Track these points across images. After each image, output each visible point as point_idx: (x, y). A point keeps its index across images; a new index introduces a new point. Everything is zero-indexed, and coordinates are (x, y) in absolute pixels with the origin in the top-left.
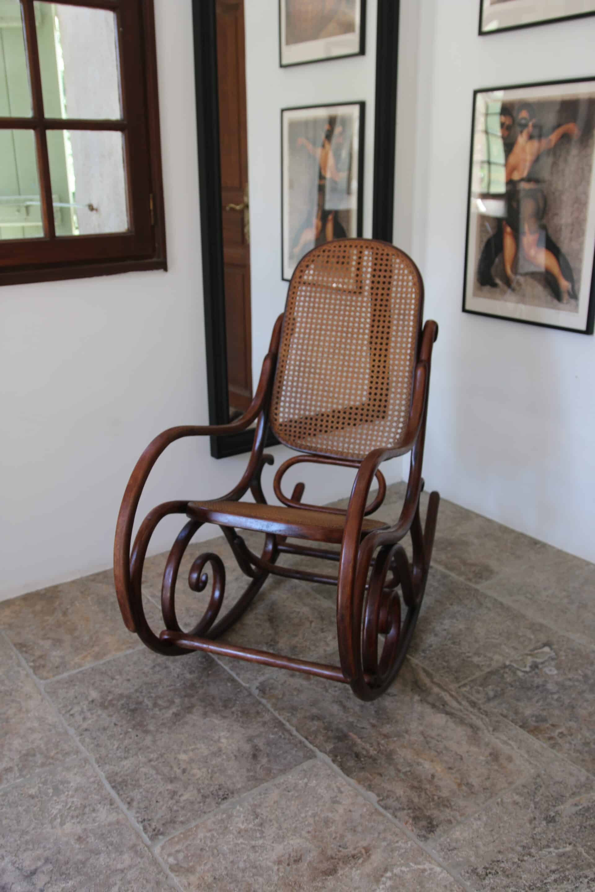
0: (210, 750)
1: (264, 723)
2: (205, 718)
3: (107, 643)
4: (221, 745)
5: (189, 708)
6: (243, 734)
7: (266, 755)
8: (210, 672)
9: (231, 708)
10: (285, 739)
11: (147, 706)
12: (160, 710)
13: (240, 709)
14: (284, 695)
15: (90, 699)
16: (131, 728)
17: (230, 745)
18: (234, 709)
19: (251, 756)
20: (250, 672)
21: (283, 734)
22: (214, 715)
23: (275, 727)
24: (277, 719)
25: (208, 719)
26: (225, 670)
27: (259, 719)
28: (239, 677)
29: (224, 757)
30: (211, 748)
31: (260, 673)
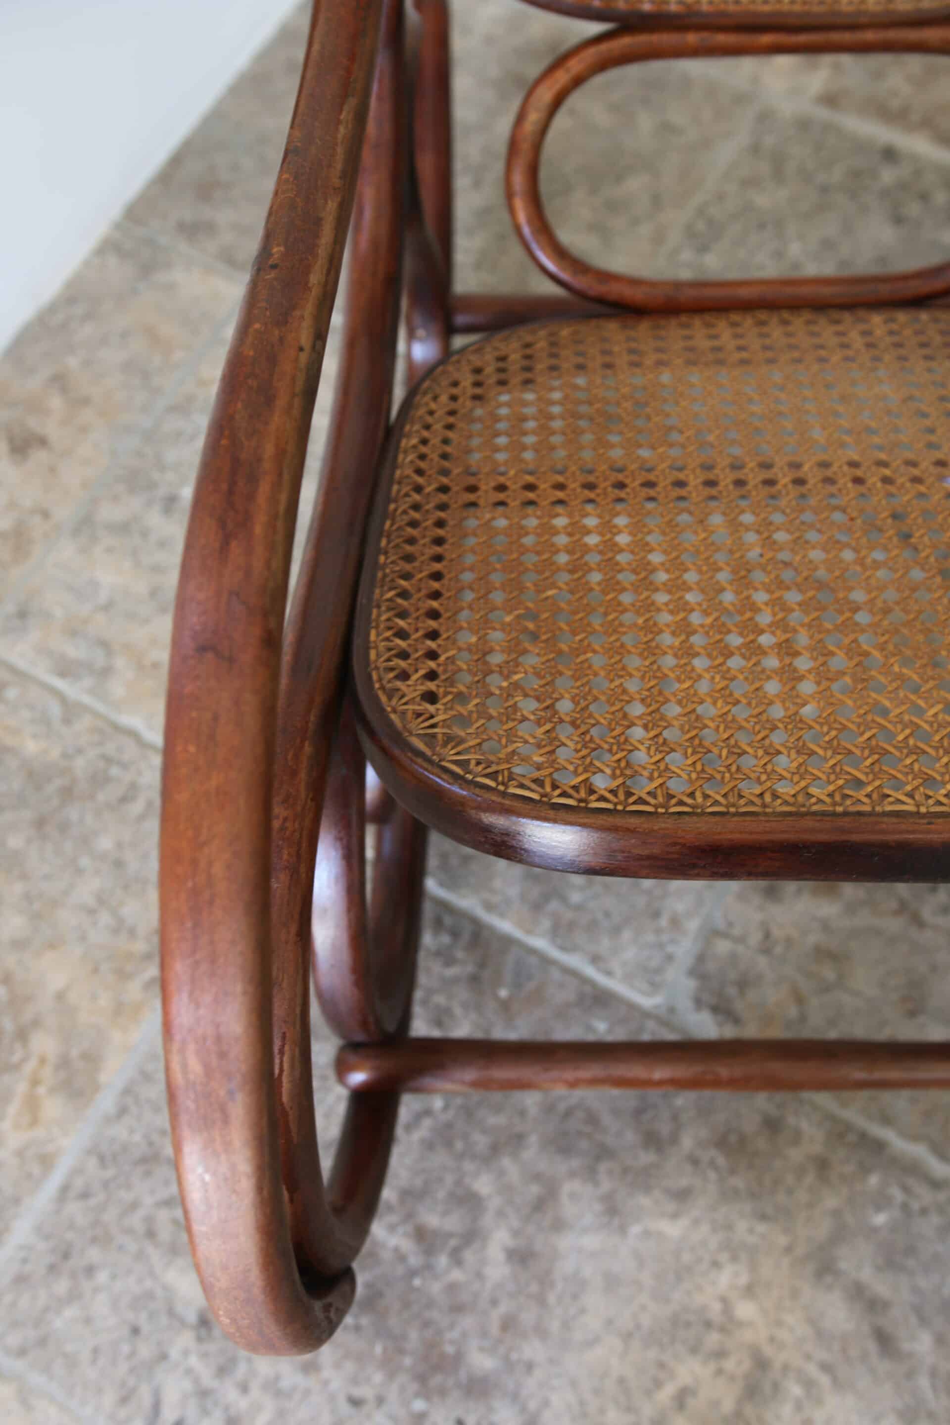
0: (732, 1378)
1: (822, 1165)
2: (623, 1230)
3: (60, 996)
4: (748, 1336)
5: (539, 1205)
6: (789, 1249)
7: (913, 1320)
8: (503, 993)
9: (674, 1139)
10: (924, 1211)
11: (401, 1258)
12: (456, 1258)
13: (704, 1133)
14: (800, 1000)
15: (192, 1317)
16: (417, 1395)
17: (779, 1323)
18: (687, 1142)
19: (872, 1346)
20: (627, 935)
21: (906, 1189)
22: (644, 1201)
23: (865, 1170)
24: (848, 1127)
25: (635, 1229)
26: (546, 961)
27: (795, 1155)
28: (609, 973)
29: (796, 1390)
30: (730, 1364)
31: (664, 922)
